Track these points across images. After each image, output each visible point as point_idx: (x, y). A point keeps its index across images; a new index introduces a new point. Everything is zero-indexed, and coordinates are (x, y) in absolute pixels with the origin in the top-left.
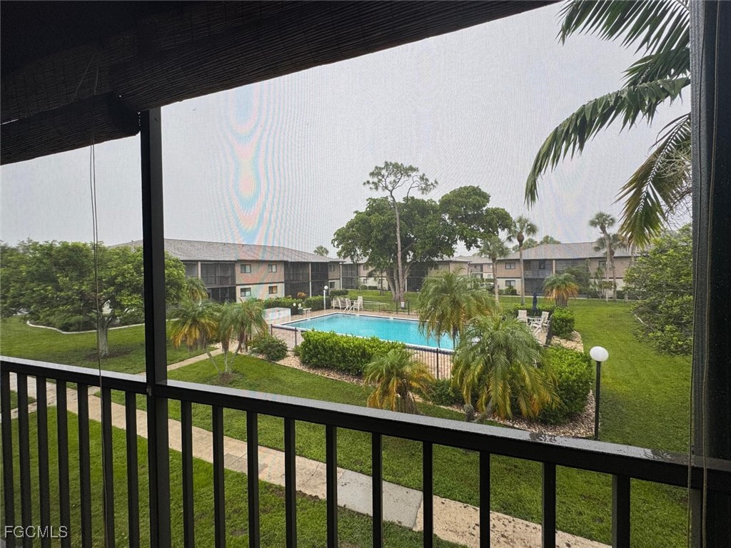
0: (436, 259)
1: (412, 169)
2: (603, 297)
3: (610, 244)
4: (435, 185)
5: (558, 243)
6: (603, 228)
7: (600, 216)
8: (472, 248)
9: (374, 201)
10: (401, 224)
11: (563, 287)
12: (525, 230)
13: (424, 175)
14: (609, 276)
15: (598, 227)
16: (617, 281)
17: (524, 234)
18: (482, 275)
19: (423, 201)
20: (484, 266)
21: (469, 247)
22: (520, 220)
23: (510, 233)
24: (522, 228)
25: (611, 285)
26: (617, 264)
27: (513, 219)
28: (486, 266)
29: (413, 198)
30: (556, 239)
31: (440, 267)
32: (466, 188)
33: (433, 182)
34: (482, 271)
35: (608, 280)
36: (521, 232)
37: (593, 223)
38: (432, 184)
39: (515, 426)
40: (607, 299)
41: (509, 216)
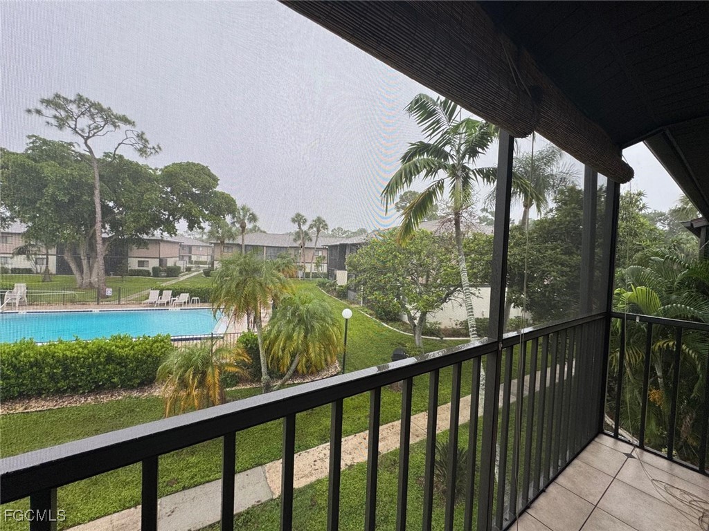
0: (145, 237)
1: (125, 120)
2: (297, 277)
3: (303, 238)
4: (158, 150)
5: (265, 232)
6: (299, 225)
7: (298, 215)
8: (194, 229)
9: (45, 142)
10: (101, 186)
11: (286, 269)
12: (247, 217)
13: (143, 133)
14: (302, 260)
15: (296, 223)
16: (306, 264)
17: (246, 221)
18: (190, 257)
19: (137, 164)
20: (193, 248)
21: (191, 228)
22: (243, 208)
23: (233, 218)
24: (244, 216)
25: (303, 268)
26: (306, 252)
27: (238, 206)
28: (196, 248)
29: (121, 157)
30: (262, 229)
31: (150, 246)
32: (193, 164)
33: (156, 147)
34: (190, 252)
35: (301, 264)
36: (244, 220)
37: (294, 221)
38: (154, 148)
39: (295, 382)
40: (300, 279)
41: (235, 202)
